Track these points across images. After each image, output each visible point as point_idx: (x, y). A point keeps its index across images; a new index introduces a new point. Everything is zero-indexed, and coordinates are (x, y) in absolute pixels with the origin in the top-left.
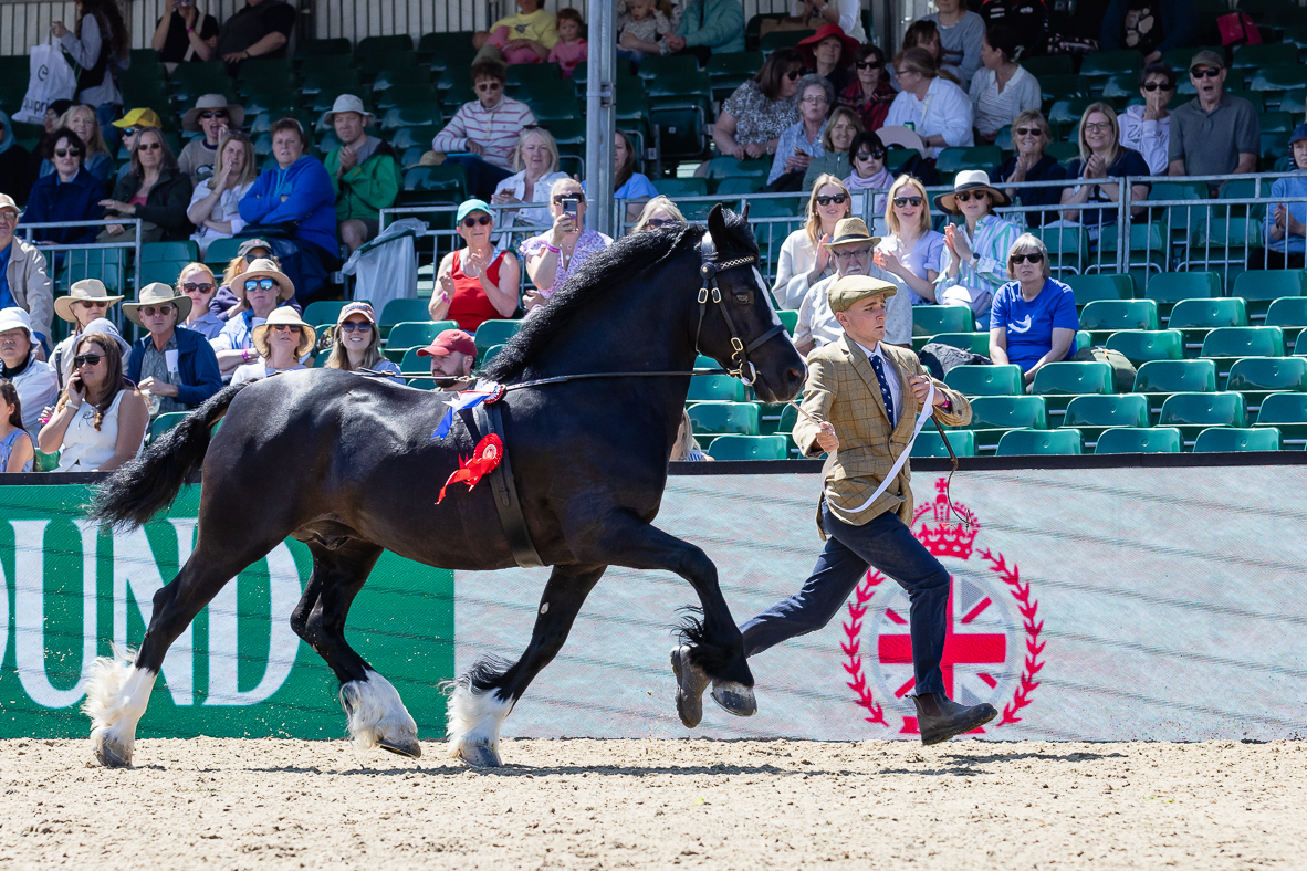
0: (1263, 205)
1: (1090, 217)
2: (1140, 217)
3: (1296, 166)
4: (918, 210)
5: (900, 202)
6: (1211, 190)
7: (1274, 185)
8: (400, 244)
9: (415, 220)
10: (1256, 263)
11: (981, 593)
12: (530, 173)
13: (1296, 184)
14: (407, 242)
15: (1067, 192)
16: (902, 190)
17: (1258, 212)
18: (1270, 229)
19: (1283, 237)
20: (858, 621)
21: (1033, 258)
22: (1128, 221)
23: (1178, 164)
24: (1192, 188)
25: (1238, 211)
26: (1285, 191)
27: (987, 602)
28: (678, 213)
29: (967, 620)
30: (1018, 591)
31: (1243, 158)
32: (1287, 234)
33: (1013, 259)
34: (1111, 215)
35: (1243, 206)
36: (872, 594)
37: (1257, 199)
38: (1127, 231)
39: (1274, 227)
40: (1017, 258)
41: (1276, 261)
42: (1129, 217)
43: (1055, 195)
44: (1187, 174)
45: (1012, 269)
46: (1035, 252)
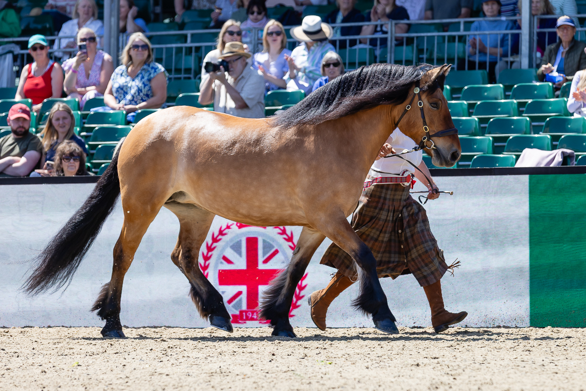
0: (465, 36)
1: (373, 42)
2: (399, 42)
3: (485, 15)
4: (279, 39)
5: (270, 34)
6: (444, 27)
7: (473, 26)
8: (5, 59)
9: (13, 45)
10: (461, 67)
11: (273, 247)
12: (81, 20)
13: (484, 24)
14: (9, 57)
15: (364, 28)
16: (271, 28)
17: (462, 39)
18: (469, 49)
19: (475, 54)
20: (207, 263)
21: (336, 64)
22: (393, 45)
23: (429, 13)
24: (433, 27)
25: (452, 39)
26: (479, 28)
27: (276, 252)
28: (147, 41)
29: (265, 262)
30: (292, 246)
31: (464, 10)
32: (477, 52)
33: (324, 66)
34: (384, 41)
35: (454, 37)
36: (215, 248)
37: (462, 32)
38: (393, 50)
39: (471, 49)
40: (327, 65)
41: (472, 66)
42: (394, 42)
43: (358, 30)
44: (433, 18)
45: (324, 70)
46: (336, 61)
